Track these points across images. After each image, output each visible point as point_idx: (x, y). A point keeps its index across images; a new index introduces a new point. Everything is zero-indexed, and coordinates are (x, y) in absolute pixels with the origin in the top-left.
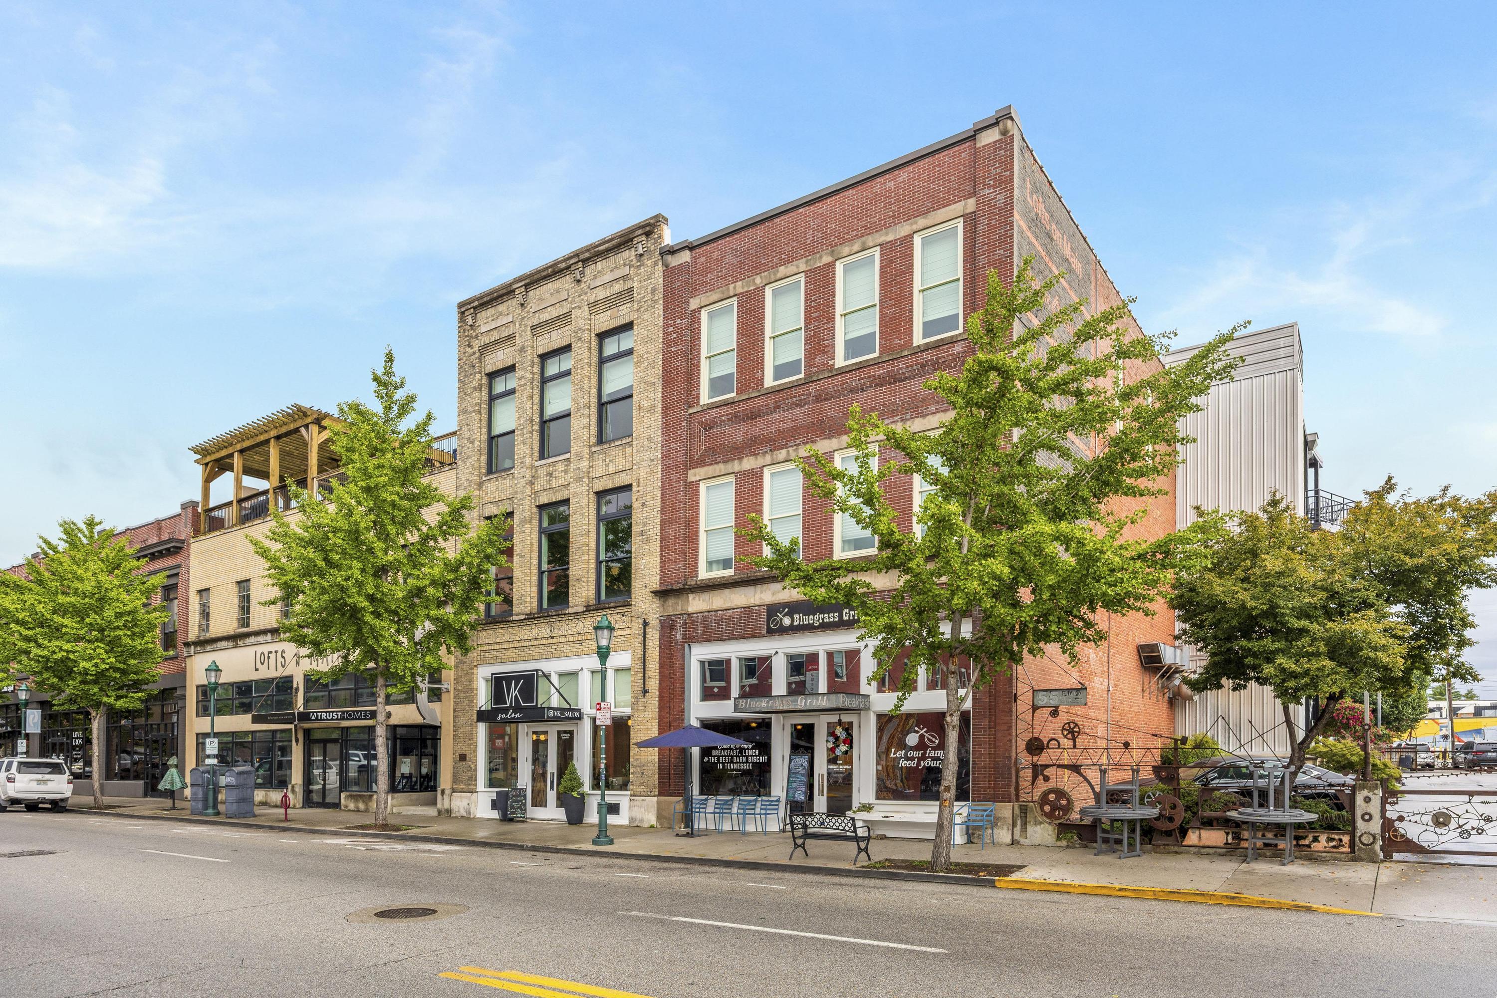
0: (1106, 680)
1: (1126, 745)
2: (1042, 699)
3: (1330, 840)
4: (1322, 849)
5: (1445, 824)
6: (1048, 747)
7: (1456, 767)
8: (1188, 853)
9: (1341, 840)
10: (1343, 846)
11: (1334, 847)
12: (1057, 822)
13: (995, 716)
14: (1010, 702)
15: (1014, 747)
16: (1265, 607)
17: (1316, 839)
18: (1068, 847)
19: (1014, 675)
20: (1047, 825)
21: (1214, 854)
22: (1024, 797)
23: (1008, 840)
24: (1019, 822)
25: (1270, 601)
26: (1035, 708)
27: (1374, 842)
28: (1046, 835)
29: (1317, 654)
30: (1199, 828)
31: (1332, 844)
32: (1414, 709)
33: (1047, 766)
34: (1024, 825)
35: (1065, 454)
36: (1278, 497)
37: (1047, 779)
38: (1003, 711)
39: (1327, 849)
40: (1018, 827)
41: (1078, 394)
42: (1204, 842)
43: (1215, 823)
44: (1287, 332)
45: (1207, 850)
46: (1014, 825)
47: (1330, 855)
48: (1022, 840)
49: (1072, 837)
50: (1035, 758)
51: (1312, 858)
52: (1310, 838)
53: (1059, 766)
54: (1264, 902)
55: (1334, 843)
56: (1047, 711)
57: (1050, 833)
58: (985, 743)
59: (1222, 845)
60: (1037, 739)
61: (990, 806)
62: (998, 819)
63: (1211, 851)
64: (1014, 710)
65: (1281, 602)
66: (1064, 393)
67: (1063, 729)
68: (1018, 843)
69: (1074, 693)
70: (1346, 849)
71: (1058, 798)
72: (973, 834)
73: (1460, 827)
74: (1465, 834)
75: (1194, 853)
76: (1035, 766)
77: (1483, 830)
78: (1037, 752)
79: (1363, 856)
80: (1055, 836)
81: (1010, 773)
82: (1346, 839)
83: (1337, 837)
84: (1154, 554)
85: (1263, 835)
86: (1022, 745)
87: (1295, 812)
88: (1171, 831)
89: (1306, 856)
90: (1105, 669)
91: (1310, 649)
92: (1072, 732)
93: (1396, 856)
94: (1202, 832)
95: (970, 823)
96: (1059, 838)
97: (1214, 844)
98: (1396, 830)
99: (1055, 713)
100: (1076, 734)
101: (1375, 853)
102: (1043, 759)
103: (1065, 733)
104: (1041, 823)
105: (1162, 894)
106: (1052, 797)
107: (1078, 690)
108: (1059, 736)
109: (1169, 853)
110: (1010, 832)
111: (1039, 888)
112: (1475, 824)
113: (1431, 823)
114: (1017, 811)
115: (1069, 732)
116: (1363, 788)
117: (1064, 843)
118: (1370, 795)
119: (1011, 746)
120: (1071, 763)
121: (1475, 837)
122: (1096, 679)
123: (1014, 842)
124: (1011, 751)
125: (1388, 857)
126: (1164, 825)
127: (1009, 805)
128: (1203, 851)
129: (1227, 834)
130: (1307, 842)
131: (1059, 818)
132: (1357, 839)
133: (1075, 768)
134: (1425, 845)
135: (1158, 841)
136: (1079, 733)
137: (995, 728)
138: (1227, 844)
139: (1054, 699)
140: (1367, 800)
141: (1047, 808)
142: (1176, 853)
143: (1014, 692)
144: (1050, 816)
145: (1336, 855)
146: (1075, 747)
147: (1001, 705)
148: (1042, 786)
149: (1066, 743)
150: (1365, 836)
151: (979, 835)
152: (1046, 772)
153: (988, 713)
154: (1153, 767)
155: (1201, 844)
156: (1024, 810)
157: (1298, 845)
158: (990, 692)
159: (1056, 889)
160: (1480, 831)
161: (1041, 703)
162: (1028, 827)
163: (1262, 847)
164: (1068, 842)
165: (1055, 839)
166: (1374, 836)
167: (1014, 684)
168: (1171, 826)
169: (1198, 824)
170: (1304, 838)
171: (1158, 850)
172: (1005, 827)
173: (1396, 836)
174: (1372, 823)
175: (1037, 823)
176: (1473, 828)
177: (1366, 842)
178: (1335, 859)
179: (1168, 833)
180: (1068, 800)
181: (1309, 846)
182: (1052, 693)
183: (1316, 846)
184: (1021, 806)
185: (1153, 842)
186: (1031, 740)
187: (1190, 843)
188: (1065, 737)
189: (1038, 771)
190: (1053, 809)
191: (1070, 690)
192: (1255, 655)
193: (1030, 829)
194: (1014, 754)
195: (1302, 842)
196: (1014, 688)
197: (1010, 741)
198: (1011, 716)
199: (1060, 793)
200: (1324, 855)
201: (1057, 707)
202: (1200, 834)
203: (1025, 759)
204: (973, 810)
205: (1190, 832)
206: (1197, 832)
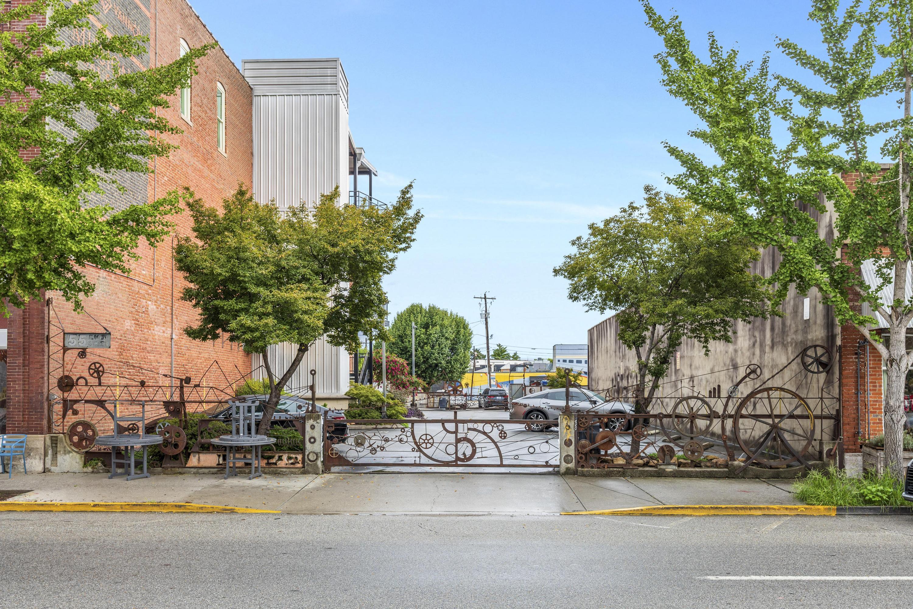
0: (170, 329)
1: (143, 384)
2: (72, 342)
3: (289, 458)
4: (284, 466)
5: (362, 444)
6: (77, 385)
7: (480, 407)
8: (189, 473)
9: (296, 458)
10: (298, 463)
11: (292, 464)
12: (84, 451)
13: (29, 355)
14: (42, 343)
15: (46, 385)
16: (227, 275)
17: (280, 458)
18: (93, 472)
19: (46, 318)
20: (75, 454)
21: (209, 473)
22: (55, 428)
23: (40, 468)
24: (50, 452)
25: (232, 269)
26: (65, 349)
27: (317, 459)
28: (74, 462)
29: (267, 315)
30: (199, 453)
31: (291, 461)
32: (461, 364)
33: (76, 401)
34: (55, 454)
35: (71, 124)
36: (244, 189)
37: (75, 413)
38: (36, 351)
39: (288, 466)
40: (49, 457)
41: (73, 73)
42: (203, 464)
43: (211, 448)
44: (332, 64)
45: (204, 470)
46: (46, 455)
47: (288, 470)
48: (53, 468)
49: (97, 464)
50: (66, 394)
51: (277, 473)
52: (277, 457)
53: (87, 402)
54: (202, 508)
55: (292, 461)
56: (76, 352)
57: (78, 460)
58: (19, 379)
59: (215, 465)
60: (67, 377)
61: (22, 437)
62: (31, 449)
63: (206, 471)
64: (46, 350)
65: (240, 272)
66: (58, 69)
67: (90, 368)
68: (49, 471)
69: (100, 337)
70: (300, 465)
71: (85, 430)
72: (8, 464)
73: (371, 446)
74: (373, 451)
75: (194, 473)
76: (65, 401)
77: (384, 448)
78: (68, 388)
79: (309, 469)
80: (82, 463)
81: (42, 408)
82: (300, 457)
83: (294, 456)
84: (126, 221)
85: (245, 457)
86: (54, 381)
87: (259, 437)
88: (177, 455)
89: (273, 471)
90: (169, 319)
91: (261, 310)
92: (98, 372)
93: (333, 469)
94: (201, 455)
95: (5, 454)
96: (85, 465)
97: (209, 465)
98: (332, 450)
99: (83, 353)
100: (101, 374)
101: (317, 467)
102: (73, 395)
103: (92, 371)
104: (69, 452)
105: (127, 507)
106: (80, 429)
107: (103, 335)
108: (86, 374)
109: (175, 473)
110: (42, 461)
111: (26, 509)
112: (379, 443)
113: (353, 444)
114: (48, 442)
115: (95, 372)
116: (310, 418)
117: (90, 469)
118: (315, 423)
119: (43, 383)
120: (97, 399)
121: (379, 453)
122: (157, 328)
123: (45, 471)
124: (43, 387)
125: (327, 469)
126: (171, 451)
127: (41, 437)
128: (201, 471)
129: (219, 456)
130: (274, 461)
131: (87, 447)
132: (306, 457)
133: (101, 403)
134: (350, 460)
135: (167, 464)
136: (103, 372)
137: (28, 366)
138: (219, 464)
139: (83, 342)
140: (313, 427)
141: (76, 439)
142: (180, 473)
143: (46, 334)
144: (78, 445)
145: (293, 470)
146: (100, 384)
147: (34, 346)
148: (71, 419)
149: (93, 381)
150: (311, 454)
151: (13, 465)
152: (75, 407)
153: (22, 353)
154: (164, 402)
155: (200, 465)
156: (55, 441)
157: (268, 464)
158: (24, 333)
159: (41, 508)
160: (382, 448)
161: (71, 345)
162: (58, 456)
163: (244, 466)
164: (93, 468)
165: (81, 466)
166: (317, 454)
167: (46, 327)
168: (176, 451)
169: (197, 449)
170: (273, 457)
171: (166, 472)
172: (37, 457)
173: (332, 454)
174: (316, 444)
175: (66, 452)
176: (378, 447)
177: (312, 459)
178: (292, 473)
179: (176, 457)
180: (93, 431)
181: (275, 464)
182: (82, 336)
183: (281, 464)
184: (52, 437)
185: (163, 466)
186: (61, 378)
187: (192, 465)
188: (91, 375)
189: (68, 405)
190: (81, 439)
191: (96, 335)
192: (225, 312)
193: (60, 458)
194: (46, 390)
195: (271, 461)
196: (46, 330)
197: (43, 378)
198: (44, 356)
199: (87, 425)
200: (284, 470)
201: (84, 349)
202: (199, 458)
203: (57, 394)
204: (8, 442)
205: (192, 456)
206: (197, 456)
